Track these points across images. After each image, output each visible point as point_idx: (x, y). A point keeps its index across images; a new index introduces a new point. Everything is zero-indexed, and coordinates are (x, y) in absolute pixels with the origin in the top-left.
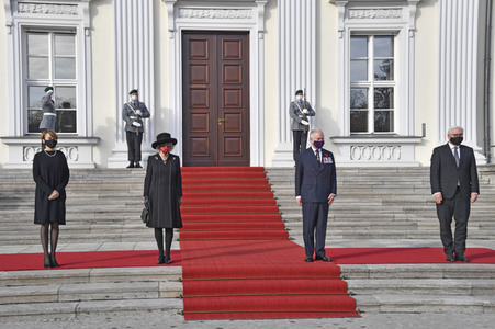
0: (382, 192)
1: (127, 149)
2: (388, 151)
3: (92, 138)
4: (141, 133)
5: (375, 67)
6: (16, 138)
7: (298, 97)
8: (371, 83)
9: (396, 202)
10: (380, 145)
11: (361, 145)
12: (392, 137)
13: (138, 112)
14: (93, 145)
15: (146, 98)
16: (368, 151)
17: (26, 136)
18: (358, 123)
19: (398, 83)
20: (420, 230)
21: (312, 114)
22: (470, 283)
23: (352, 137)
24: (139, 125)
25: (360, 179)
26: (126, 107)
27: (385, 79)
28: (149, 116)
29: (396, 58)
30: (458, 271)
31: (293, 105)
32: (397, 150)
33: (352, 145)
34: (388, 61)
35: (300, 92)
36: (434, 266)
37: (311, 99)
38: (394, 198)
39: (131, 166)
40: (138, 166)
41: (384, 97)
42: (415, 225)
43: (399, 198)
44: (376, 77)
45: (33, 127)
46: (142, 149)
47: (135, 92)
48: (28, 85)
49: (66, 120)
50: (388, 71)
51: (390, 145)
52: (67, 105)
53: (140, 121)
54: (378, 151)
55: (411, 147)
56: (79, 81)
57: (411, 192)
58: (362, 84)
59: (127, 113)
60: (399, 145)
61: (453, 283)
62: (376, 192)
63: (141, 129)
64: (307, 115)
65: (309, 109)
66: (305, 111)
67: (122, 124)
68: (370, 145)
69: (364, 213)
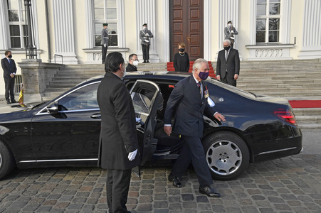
0: (272, 73)
1: (142, 54)
2: (275, 52)
3: (125, 48)
4: (149, 45)
5: (270, 8)
6: (90, 49)
7: (229, 25)
8: (268, 16)
9: (279, 78)
10: (272, 49)
11: (261, 49)
12: (278, 45)
13: (147, 34)
14: (126, 52)
15: (151, 28)
16: (265, 52)
17: (94, 48)
18: (260, 38)
19: (282, 16)
20: (291, 92)
21: (237, 34)
22: (316, 117)
23: (256, 45)
24: (148, 41)
25: (261, 67)
26: (141, 32)
27: (275, 14)
28: (152, 37)
29: (281, 2)
30: (310, 112)
31: (226, 29)
32: (280, 52)
33: (257, 49)
34: (277, 4)
35: (230, 22)
36: (298, 109)
37: (235, 25)
38: (278, 76)
39: (145, 62)
40: (148, 62)
41: (275, 24)
42: (289, 90)
43: (280, 76)
44: (270, 13)
45: (97, 44)
46: (150, 53)
47: (145, 25)
48: (95, 23)
49: (113, 40)
50: (277, 10)
51: (277, 49)
52: (114, 32)
53: (148, 40)
54: (270, 52)
55: (288, 50)
56: (118, 20)
57: (287, 73)
58: (263, 17)
59: (142, 36)
60: (281, 49)
61: (308, 117)
62: (269, 73)
63: (149, 44)
64: (233, 34)
65: (235, 30)
66: (232, 31)
67: (140, 41)
68: (266, 49)
69: (262, 84)
